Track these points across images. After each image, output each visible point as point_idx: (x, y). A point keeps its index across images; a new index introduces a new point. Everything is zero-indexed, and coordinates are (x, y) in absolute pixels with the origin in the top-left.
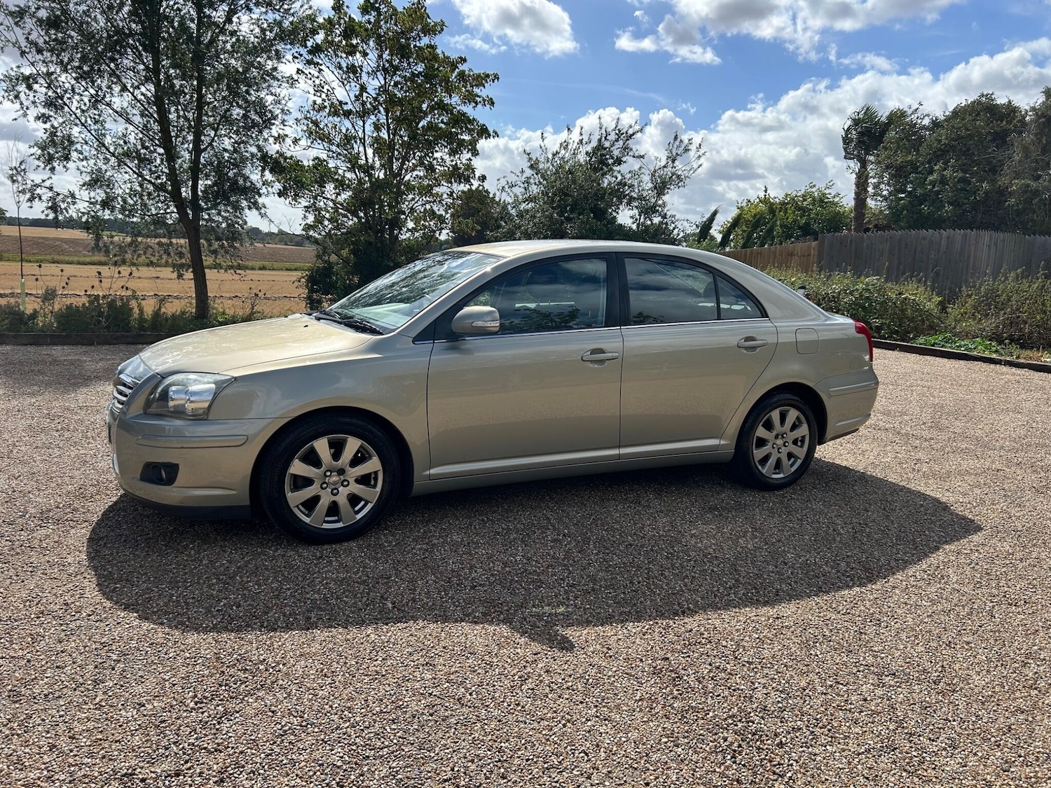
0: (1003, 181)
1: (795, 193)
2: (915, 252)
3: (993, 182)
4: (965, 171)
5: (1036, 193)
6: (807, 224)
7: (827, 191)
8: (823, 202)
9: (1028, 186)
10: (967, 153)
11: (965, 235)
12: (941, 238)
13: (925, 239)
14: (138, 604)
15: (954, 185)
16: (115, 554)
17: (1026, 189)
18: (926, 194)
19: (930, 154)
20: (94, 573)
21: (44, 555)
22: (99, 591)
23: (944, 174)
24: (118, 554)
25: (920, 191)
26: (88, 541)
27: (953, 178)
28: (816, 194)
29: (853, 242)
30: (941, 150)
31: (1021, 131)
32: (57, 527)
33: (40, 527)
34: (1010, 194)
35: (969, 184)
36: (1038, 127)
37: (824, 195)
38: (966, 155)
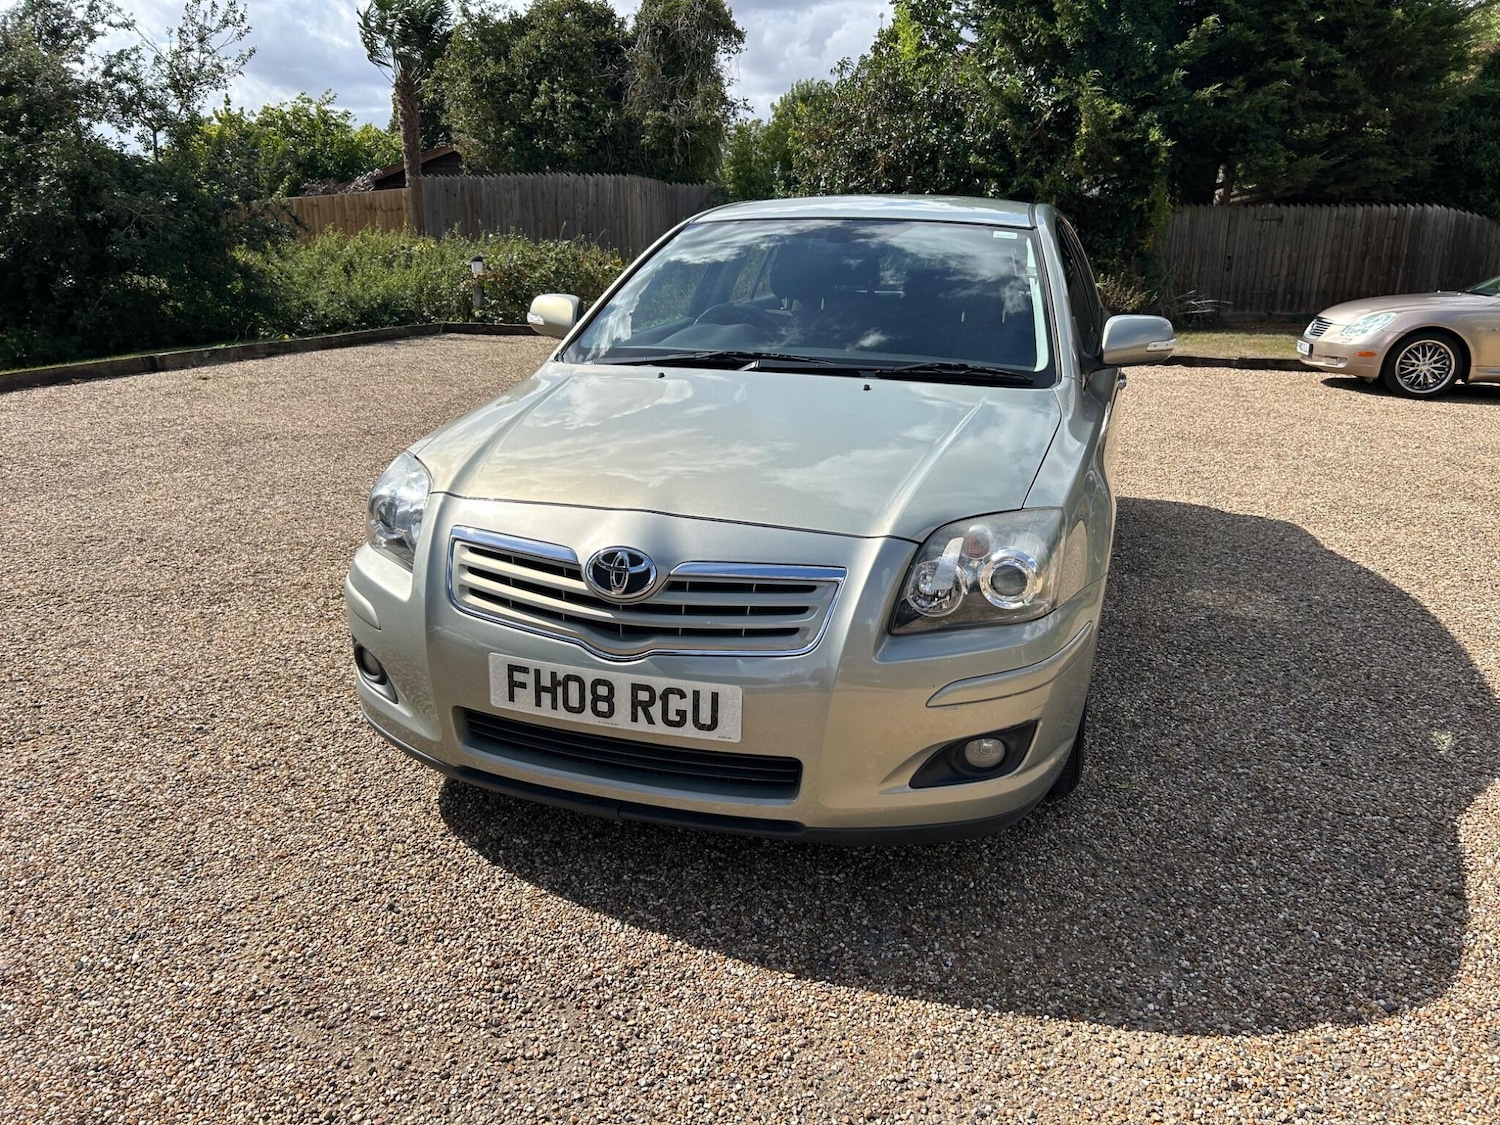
0: (632, 111)
1: (280, 107)
2: (556, 203)
3: (618, 110)
4: (578, 94)
5: (672, 130)
6: (312, 158)
7: (328, 107)
8: (325, 123)
9: (663, 119)
10: (574, 68)
11: (617, 182)
12: (588, 185)
14: (1266, 1010)
15: (568, 112)
16: (945, 969)
17: (662, 124)
18: (535, 123)
19: (529, 66)
20: (1046, 1017)
21: (862, 1053)
22: (1168, 1035)
23: (554, 96)
24: (947, 966)
25: (526, 119)
26: (816, 980)
27: (566, 102)
28: (313, 110)
29: (466, 190)
30: (543, 61)
31: (629, 43)
32: (650, 997)
33: (626, 1020)
34: (644, 130)
35: (587, 111)
36: (654, 41)
37: (325, 113)
38: (574, 71)
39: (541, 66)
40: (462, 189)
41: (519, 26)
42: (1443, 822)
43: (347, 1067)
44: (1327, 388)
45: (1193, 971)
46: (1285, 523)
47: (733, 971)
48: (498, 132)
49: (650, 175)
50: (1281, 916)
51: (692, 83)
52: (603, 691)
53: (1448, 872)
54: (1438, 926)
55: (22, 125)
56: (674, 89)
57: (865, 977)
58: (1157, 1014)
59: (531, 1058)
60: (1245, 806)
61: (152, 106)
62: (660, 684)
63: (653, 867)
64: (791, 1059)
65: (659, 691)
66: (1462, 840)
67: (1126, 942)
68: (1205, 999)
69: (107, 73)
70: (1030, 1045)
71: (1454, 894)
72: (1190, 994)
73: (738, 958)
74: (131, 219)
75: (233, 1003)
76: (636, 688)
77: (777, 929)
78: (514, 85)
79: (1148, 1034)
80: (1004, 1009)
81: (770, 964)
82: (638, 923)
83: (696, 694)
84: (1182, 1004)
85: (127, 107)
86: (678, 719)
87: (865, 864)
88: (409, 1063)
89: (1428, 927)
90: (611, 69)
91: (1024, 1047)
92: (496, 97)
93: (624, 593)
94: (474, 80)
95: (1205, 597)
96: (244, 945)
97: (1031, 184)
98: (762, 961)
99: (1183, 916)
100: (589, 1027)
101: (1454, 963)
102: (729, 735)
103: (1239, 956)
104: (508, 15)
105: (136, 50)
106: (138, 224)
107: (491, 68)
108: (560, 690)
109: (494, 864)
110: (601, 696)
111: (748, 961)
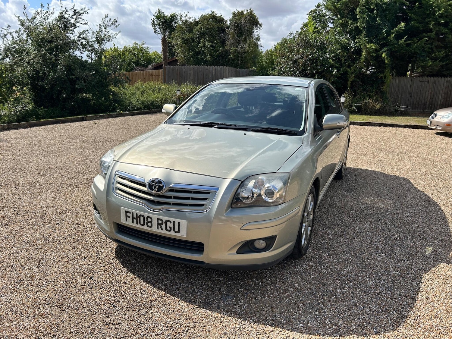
0: (227, 47)
1: (129, 46)
2: (204, 75)
3: (223, 47)
4: (212, 43)
6: (138, 61)
7: (143, 46)
8: (142, 50)
9: (236, 50)
11: (221, 69)
12: (213, 69)
13: (207, 69)
14: (337, 329)
15: (209, 48)
16: (243, 308)
17: (236, 51)
18: (199, 51)
19: (198, 34)
20: (268, 325)
21: (209, 331)
22: (303, 334)
23: (205, 43)
24: (243, 307)
25: (197, 50)
26: (203, 309)
27: (208, 45)
28: (139, 47)
29: (178, 70)
30: (202, 33)
31: (228, 28)
32: (154, 309)
33: (145, 315)
34: (230, 53)
35: (214, 47)
36: (235, 27)
37: (142, 48)
38: (211, 36)
39: (202, 34)
40: (177, 70)
41: (196, 23)
42: (418, 276)
43: (63, 322)
44: (436, 135)
45: (319, 315)
46: (404, 178)
47: (180, 304)
48: (188, 53)
49: (232, 66)
50: (353, 301)
51: (245, 39)
52: (149, 220)
53: (413, 292)
54: (403, 308)
55: (54, 51)
56: (240, 41)
57: (218, 309)
58: (302, 327)
59: (114, 324)
60: (355, 266)
61: (91, 46)
62: (165, 218)
63: (169, 272)
64: (187, 331)
65: (164, 221)
66: (422, 282)
67: (301, 305)
68: (319, 324)
69: (79, 37)
70: (259, 333)
71: (412, 298)
72: (315, 322)
73: (183, 300)
74: (82, 78)
75: (39, 301)
76: (158, 219)
77: (198, 293)
78: (194, 40)
79: (297, 333)
80: (255, 322)
81: (192, 303)
82: (159, 288)
83: (174, 222)
84: (311, 325)
85: (84, 46)
86: (169, 229)
87: (231, 275)
88: (80, 322)
89: (399, 308)
90: (222, 36)
91: (258, 334)
92: (189, 43)
93: (156, 192)
94: (183, 39)
95: (368, 200)
96: (48, 285)
97: (347, 70)
98: (190, 302)
99: (322, 298)
100: (134, 317)
101: (403, 320)
102: (183, 235)
103: (335, 312)
104: (193, 20)
105: (87, 30)
106: (84, 79)
107: (187, 35)
108: (138, 219)
109: (124, 268)
110: (149, 221)
111: (186, 301)
